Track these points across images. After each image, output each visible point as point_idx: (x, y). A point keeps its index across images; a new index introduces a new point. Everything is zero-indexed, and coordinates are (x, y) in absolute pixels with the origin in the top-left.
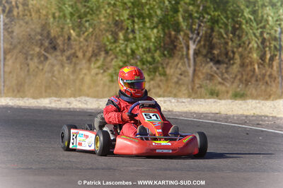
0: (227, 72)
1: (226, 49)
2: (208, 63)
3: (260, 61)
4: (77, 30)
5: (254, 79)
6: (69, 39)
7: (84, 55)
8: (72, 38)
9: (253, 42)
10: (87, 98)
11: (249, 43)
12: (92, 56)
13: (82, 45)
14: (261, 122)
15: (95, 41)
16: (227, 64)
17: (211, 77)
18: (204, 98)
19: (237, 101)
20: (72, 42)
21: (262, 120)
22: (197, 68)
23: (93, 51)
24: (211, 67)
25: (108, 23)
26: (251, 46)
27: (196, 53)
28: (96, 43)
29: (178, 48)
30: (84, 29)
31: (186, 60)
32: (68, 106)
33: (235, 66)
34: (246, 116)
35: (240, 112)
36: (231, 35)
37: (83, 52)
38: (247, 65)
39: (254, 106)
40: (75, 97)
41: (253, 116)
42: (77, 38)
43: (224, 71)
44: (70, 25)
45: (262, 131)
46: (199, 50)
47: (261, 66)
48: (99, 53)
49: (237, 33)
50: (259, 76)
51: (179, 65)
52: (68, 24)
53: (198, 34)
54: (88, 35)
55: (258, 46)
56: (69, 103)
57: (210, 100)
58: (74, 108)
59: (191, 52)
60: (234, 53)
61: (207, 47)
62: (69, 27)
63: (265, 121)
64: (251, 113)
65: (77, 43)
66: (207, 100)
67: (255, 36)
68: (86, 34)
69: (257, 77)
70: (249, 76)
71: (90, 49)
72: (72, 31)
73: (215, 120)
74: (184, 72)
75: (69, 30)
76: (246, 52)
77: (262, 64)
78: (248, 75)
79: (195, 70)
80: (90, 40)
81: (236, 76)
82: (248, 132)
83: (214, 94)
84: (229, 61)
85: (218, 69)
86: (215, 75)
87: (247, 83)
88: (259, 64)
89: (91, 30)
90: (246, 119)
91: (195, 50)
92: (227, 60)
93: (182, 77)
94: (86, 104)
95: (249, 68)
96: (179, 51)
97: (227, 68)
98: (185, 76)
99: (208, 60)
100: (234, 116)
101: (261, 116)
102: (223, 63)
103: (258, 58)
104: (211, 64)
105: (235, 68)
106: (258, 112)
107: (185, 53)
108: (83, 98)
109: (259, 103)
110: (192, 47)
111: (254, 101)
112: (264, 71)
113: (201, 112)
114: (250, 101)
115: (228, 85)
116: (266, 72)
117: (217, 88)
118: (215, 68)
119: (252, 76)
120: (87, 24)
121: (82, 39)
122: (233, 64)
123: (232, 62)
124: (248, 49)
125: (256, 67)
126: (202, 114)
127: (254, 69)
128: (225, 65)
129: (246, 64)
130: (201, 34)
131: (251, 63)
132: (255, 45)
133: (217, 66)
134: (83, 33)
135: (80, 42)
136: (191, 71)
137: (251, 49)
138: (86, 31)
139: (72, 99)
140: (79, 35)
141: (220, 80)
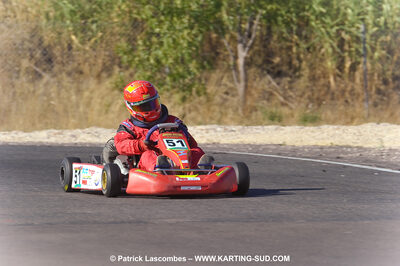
0: (291, 88)
1: (289, 56)
2: (264, 75)
3: (337, 71)
4: (80, 35)
5: (329, 97)
6: (70, 47)
7: (91, 70)
8: (74, 46)
9: (327, 45)
10: (99, 129)
11: (322, 47)
12: (102, 71)
13: (87, 55)
14: (341, 155)
15: (105, 50)
16: (291, 77)
17: (269, 96)
18: (261, 124)
19: (307, 128)
20: (74, 53)
21: (343, 152)
22: (249, 84)
23: (104, 64)
24: (270, 82)
25: (123, 24)
26: (323, 50)
27: (248, 64)
28: (107, 53)
29: (221, 56)
30: (90, 33)
31: (233, 72)
32: (73, 141)
33: (302, 80)
34: (322, 148)
35: (313, 142)
36: (296, 37)
37: (90, 65)
38: (319, 78)
39: (331, 133)
40: (82, 128)
41: (330, 147)
42: (80, 45)
43: (287, 87)
44: (70, 29)
45: (345, 166)
46: (251, 58)
47: (338, 79)
48: (111, 66)
49: (304, 33)
50: (337, 93)
51: (225, 80)
52: (68, 27)
53: (250, 36)
54: (96, 41)
55: (334, 51)
56: (74, 136)
57: (270, 127)
58: (81, 143)
59: (241, 62)
60: (300, 61)
61: (263, 55)
62: (69, 31)
63: (347, 153)
64: (327, 143)
65: (81, 53)
66: (266, 127)
67: (330, 37)
68: (93, 40)
69: (333, 94)
70: (323, 93)
71: (100, 61)
72: (73, 37)
73: (279, 154)
74: (231, 89)
75: (70, 35)
76: (318, 60)
77: (340, 76)
78: (320, 91)
79: (246, 87)
80: (98, 48)
81: (304, 93)
82: (325, 169)
83: (275, 119)
84: (294, 72)
85: (278, 84)
86: (275, 93)
87: (319, 102)
88: (336, 76)
89: (100, 34)
90: (321, 152)
91: (246, 58)
92: (290, 72)
93: (229, 97)
94: (98, 137)
95: (322, 81)
96: (224, 60)
97: (290, 82)
98: (233, 96)
99: (265, 72)
100: (304, 147)
101: (342, 147)
102: (286, 75)
103: (334, 67)
104: (269, 77)
105: (303, 83)
106: (337, 141)
107: (231, 63)
108: (94, 129)
109: (338, 129)
110: (242, 54)
111: (331, 127)
112: (343, 86)
113: (258, 143)
114: (326, 126)
115: (293, 106)
116: (346, 87)
117: (279, 110)
118: (274, 83)
119: (327, 93)
120: (94, 27)
121: (87, 48)
122: (299, 77)
123: (297, 74)
124: (320, 56)
125: (332, 80)
126: (260, 146)
127: (329, 82)
128: (289, 79)
129: (317, 76)
130: (253, 36)
131: (325, 75)
132: (330, 50)
133: (278, 79)
134: (89, 40)
135: (85, 52)
136: (240, 88)
137: (323, 55)
138: (93, 36)
139: (79, 131)
140: (83, 43)
141: (282, 99)
